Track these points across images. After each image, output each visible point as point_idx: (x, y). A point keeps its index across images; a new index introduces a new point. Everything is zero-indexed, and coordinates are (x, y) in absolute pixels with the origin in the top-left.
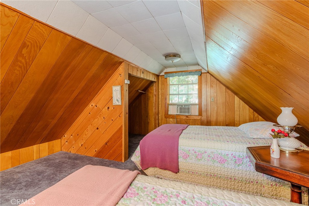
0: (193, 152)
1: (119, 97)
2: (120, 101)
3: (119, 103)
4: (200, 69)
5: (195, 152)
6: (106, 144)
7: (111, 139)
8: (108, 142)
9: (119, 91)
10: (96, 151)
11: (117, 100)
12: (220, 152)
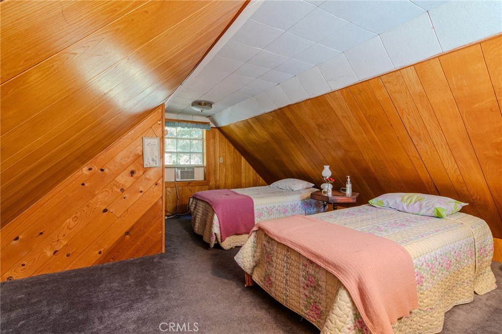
0: (266, 209)
1: (157, 155)
2: (157, 161)
3: (156, 164)
4: (208, 122)
5: (267, 209)
6: (127, 233)
7: (138, 222)
8: (132, 229)
9: (157, 145)
10: (100, 253)
11: (153, 160)
12: (283, 204)
